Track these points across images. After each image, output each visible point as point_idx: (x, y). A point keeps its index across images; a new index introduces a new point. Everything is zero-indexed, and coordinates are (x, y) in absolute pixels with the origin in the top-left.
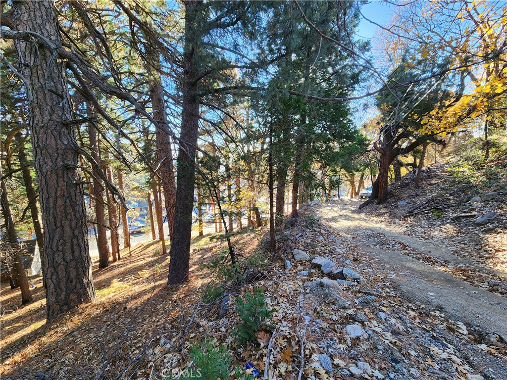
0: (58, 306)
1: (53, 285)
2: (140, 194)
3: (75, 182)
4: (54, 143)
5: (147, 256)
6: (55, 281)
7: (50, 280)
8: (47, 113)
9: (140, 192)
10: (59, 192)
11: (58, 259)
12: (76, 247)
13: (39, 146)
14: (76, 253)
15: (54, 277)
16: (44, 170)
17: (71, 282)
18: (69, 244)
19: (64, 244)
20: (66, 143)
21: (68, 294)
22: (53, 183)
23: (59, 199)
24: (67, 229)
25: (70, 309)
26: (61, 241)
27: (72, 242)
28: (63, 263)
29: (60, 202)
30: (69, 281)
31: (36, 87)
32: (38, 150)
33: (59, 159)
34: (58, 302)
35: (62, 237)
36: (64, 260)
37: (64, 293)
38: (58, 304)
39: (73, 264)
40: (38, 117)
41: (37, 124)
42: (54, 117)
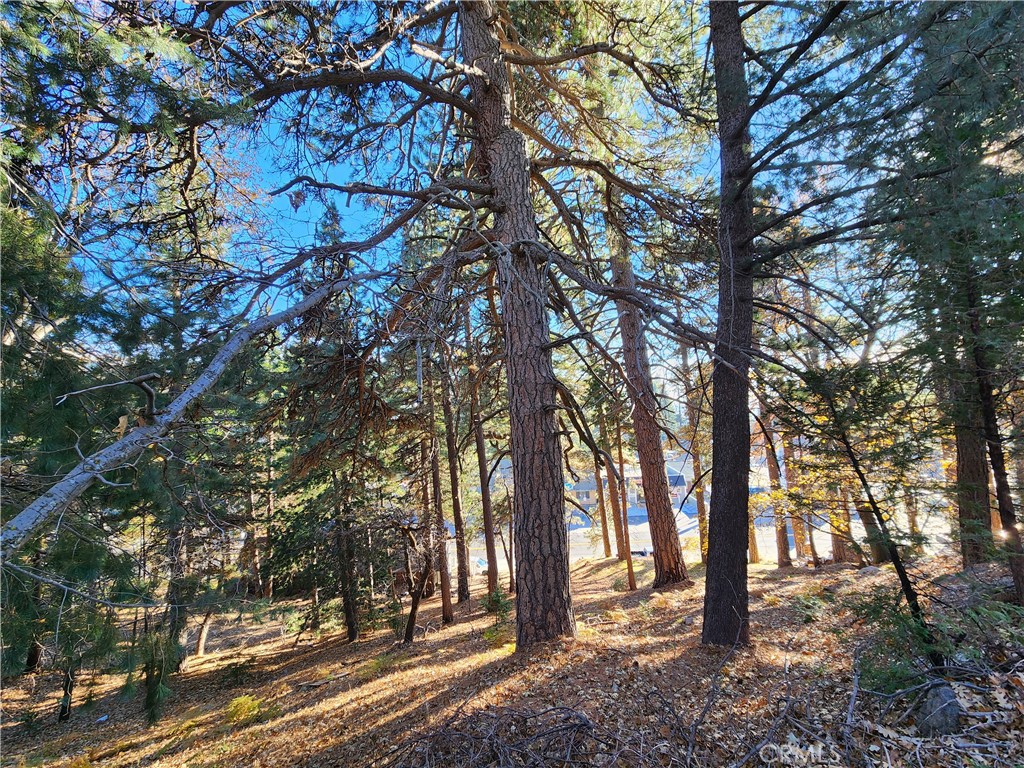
0: (533, 628)
1: (526, 590)
2: (582, 464)
3: (553, 431)
4: (533, 376)
5: (601, 586)
6: (529, 585)
7: (523, 582)
8: (526, 336)
9: (582, 460)
10: (536, 447)
11: (534, 549)
12: (554, 534)
13: (516, 382)
14: (555, 546)
15: (529, 577)
16: (522, 415)
17: (549, 591)
18: (546, 528)
19: (540, 526)
20: (544, 375)
21: (545, 612)
22: (530, 433)
23: (536, 456)
24: (544, 504)
25: (548, 637)
26: (538, 521)
27: (550, 525)
28: (539, 557)
29: (537, 462)
30: (546, 590)
31: (516, 306)
32: (515, 386)
33: (538, 399)
34: (533, 620)
35: (538, 515)
36: (542, 554)
37: (541, 607)
38: (533, 625)
39: (551, 561)
40: (518, 344)
41: (516, 353)
42: (534, 341)
